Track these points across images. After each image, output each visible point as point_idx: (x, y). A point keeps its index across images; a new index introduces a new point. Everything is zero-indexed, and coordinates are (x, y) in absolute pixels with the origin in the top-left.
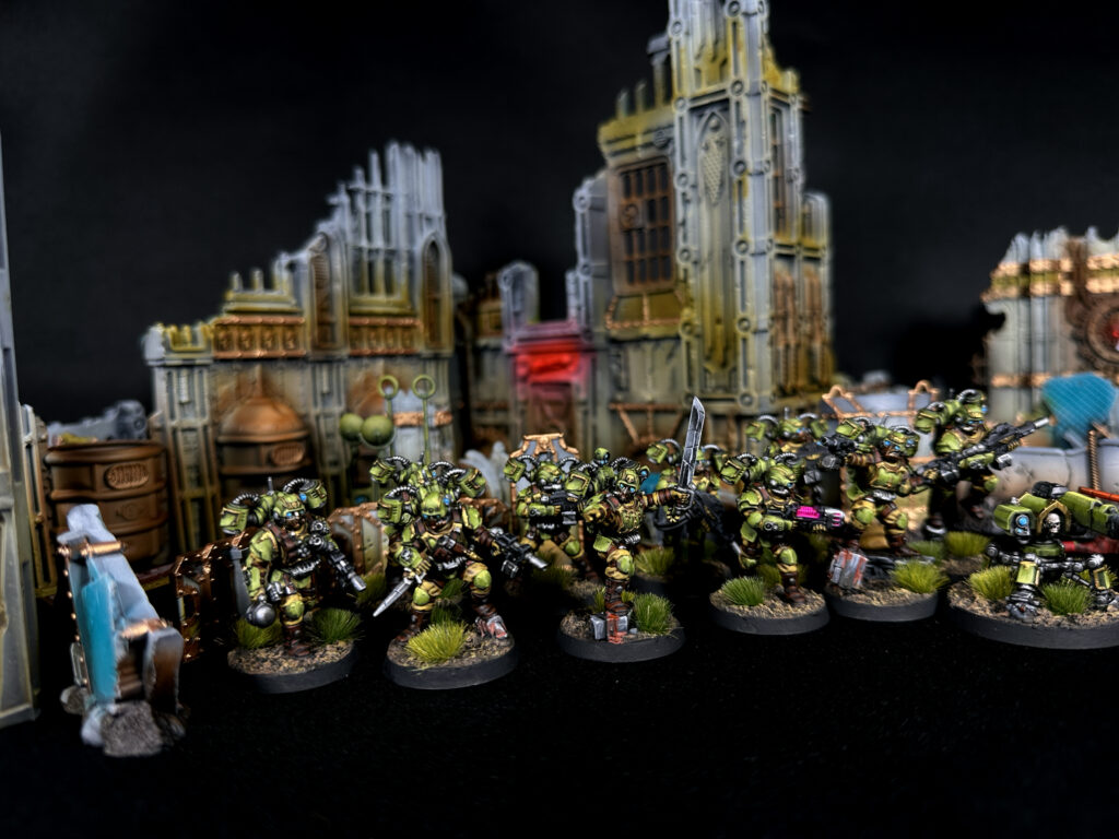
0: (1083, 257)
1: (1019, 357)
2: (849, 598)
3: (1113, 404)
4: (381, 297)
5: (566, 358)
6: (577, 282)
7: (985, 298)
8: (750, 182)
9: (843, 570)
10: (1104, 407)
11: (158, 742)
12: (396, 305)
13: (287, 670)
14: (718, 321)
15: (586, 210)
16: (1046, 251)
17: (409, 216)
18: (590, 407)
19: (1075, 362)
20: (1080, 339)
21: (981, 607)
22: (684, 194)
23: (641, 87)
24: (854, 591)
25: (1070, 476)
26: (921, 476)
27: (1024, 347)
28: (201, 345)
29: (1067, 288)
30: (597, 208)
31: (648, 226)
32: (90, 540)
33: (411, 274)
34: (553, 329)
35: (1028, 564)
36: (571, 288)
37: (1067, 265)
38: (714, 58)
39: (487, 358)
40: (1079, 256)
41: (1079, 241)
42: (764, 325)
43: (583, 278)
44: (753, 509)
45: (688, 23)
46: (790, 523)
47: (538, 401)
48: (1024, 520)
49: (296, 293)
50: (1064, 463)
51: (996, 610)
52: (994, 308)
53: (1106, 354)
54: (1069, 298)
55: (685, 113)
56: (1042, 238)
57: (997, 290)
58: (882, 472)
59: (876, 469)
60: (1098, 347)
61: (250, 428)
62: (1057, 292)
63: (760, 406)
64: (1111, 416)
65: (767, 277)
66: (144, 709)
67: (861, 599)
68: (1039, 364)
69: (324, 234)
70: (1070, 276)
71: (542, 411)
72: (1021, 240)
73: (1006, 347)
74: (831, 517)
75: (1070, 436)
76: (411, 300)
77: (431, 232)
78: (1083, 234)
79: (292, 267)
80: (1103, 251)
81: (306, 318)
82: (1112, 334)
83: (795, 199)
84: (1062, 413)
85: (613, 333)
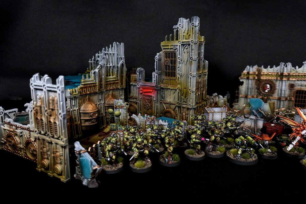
0: (260, 71)
1: (246, 92)
2: (209, 153)
3: (263, 105)
4: (111, 77)
5: (151, 91)
6: (155, 75)
7: (240, 78)
8: (193, 62)
9: (208, 148)
10: (261, 105)
11: (98, 185)
12: (114, 78)
13: (114, 169)
14: (185, 88)
15: (157, 60)
16: (253, 70)
17: (117, 58)
18: (156, 101)
19: (256, 94)
20: (258, 89)
21: (232, 157)
22: (179, 62)
23: (171, 35)
24: (210, 152)
25: (251, 124)
26: (223, 132)
27: (247, 89)
28: (77, 93)
29: (256, 78)
30: (160, 60)
31: (171, 65)
32: (81, 150)
33: (117, 71)
34: (148, 84)
35: (240, 150)
36: (153, 76)
37: (257, 73)
38: (187, 34)
39: (132, 87)
40: (259, 71)
41: (260, 68)
42: (194, 91)
43: (156, 75)
44: (193, 138)
45: (183, 25)
46: (200, 141)
47: (144, 99)
48: (240, 142)
49: (95, 79)
50: (250, 122)
51: (234, 157)
52: (241, 80)
53: (263, 93)
54: (257, 79)
55: (180, 45)
56: (252, 67)
57: (242, 76)
58: (216, 131)
59: (215, 131)
60: (261, 91)
62: (254, 79)
63: (192, 107)
64: (262, 107)
65: (196, 81)
66: (95, 180)
67: (211, 153)
68: (249, 94)
69: (100, 65)
70: (257, 75)
71: (145, 101)
72: (248, 67)
73: (243, 89)
74: (207, 140)
75: (254, 111)
76: (117, 77)
77: (122, 61)
78: (261, 67)
79: (94, 73)
80: (264, 71)
81: (97, 84)
82: (264, 88)
83: (202, 64)
84: (253, 106)
85: (162, 86)
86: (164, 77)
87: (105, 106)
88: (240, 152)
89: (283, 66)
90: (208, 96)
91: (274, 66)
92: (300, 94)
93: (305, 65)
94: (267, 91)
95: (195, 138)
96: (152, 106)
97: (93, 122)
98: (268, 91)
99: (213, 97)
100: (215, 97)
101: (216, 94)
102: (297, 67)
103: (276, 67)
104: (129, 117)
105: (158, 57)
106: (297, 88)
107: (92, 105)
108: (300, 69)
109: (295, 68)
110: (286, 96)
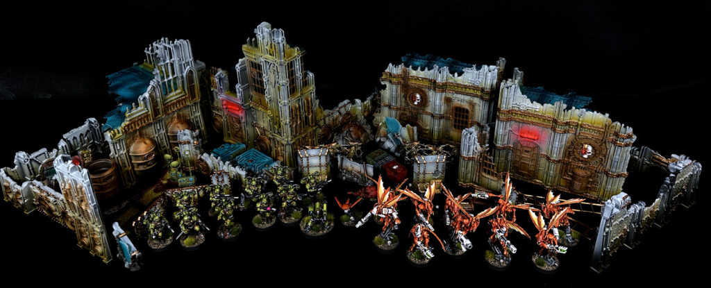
1: (389, 99)
3: (400, 129)
4: (173, 93)
5: (238, 109)
6: (238, 88)
7: (381, 80)
8: (281, 87)
10: (398, 129)
11: (140, 269)
12: (179, 93)
15: (239, 71)
16: (397, 70)
17: (181, 65)
18: (246, 124)
19: (404, 104)
20: (405, 97)
22: (265, 82)
23: (254, 39)
24: (282, 219)
28: (121, 134)
29: (402, 82)
30: (243, 70)
31: (259, 79)
32: (120, 234)
33: (183, 82)
34: (232, 98)
37: (402, 75)
38: (271, 48)
39: (215, 94)
40: (406, 73)
41: (408, 69)
42: (288, 122)
43: (240, 89)
44: (258, 207)
46: (265, 211)
47: (230, 116)
48: (311, 212)
49: (146, 106)
50: (359, 167)
51: (304, 229)
52: (383, 83)
53: (411, 104)
54: (403, 85)
55: (264, 60)
56: (396, 66)
57: (384, 77)
61: (138, 150)
62: (399, 83)
63: (288, 142)
64: (399, 132)
65: (288, 110)
66: (136, 263)
67: (283, 221)
68: (393, 104)
69: (152, 85)
70: (403, 79)
71: (233, 119)
73: (385, 95)
75: (389, 136)
76: (184, 90)
77: (188, 67)
78: (408, 67)
79: (144, 99)
80: (413, 73)
81: (150, 112)
82: (414, 98)
83: (299, 82)
84: (390, 128)
85: (251, 105)
86: (253, 93)
87: (168, 136)
88: (310, 224)
89: (436, 71)
90: (326, 112)
91: (426, 69)
92: (460, 112)
93: (465, 74)
94: (416, 103)
95: (261, 208)
96: (241, 128)
97: (149, 165)
98: (418, 103)
99: (338, 109)
100: (345, 106)
101: (346, 102)
102: (456, 74)
103: (429, 70)
104: (199, 156)
105: (239, 68)
106: (456, 103)
107: (145, 143)
108: (460, 78)
109: (454, 76)
110: (442, 113)
